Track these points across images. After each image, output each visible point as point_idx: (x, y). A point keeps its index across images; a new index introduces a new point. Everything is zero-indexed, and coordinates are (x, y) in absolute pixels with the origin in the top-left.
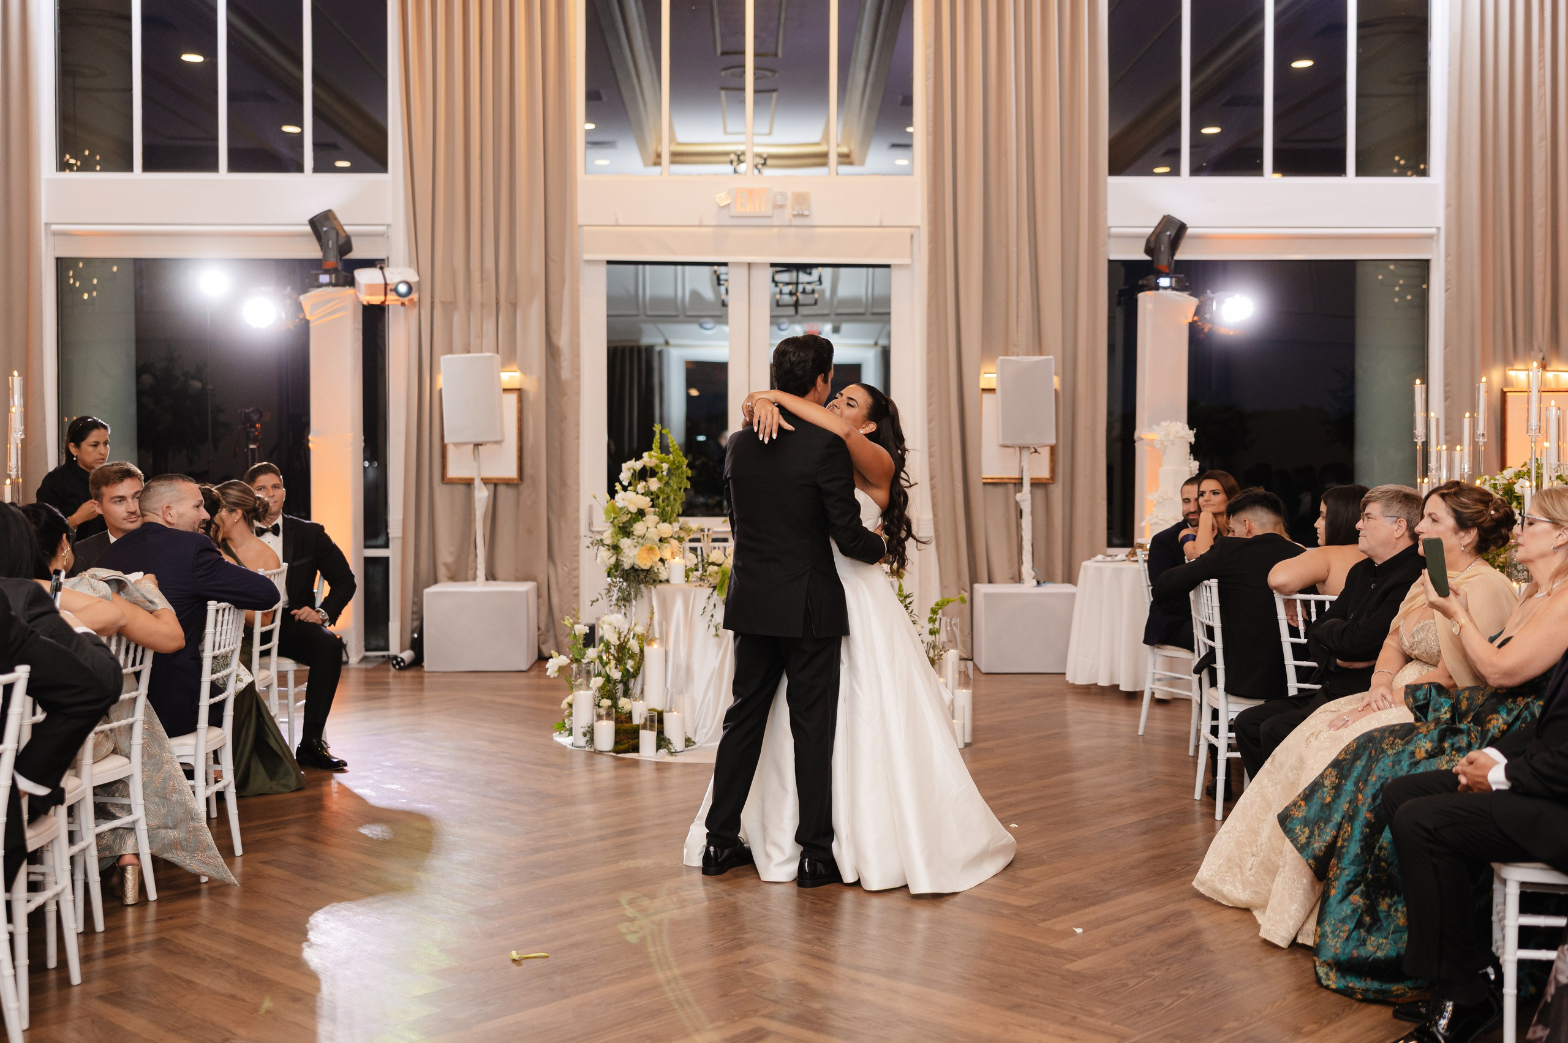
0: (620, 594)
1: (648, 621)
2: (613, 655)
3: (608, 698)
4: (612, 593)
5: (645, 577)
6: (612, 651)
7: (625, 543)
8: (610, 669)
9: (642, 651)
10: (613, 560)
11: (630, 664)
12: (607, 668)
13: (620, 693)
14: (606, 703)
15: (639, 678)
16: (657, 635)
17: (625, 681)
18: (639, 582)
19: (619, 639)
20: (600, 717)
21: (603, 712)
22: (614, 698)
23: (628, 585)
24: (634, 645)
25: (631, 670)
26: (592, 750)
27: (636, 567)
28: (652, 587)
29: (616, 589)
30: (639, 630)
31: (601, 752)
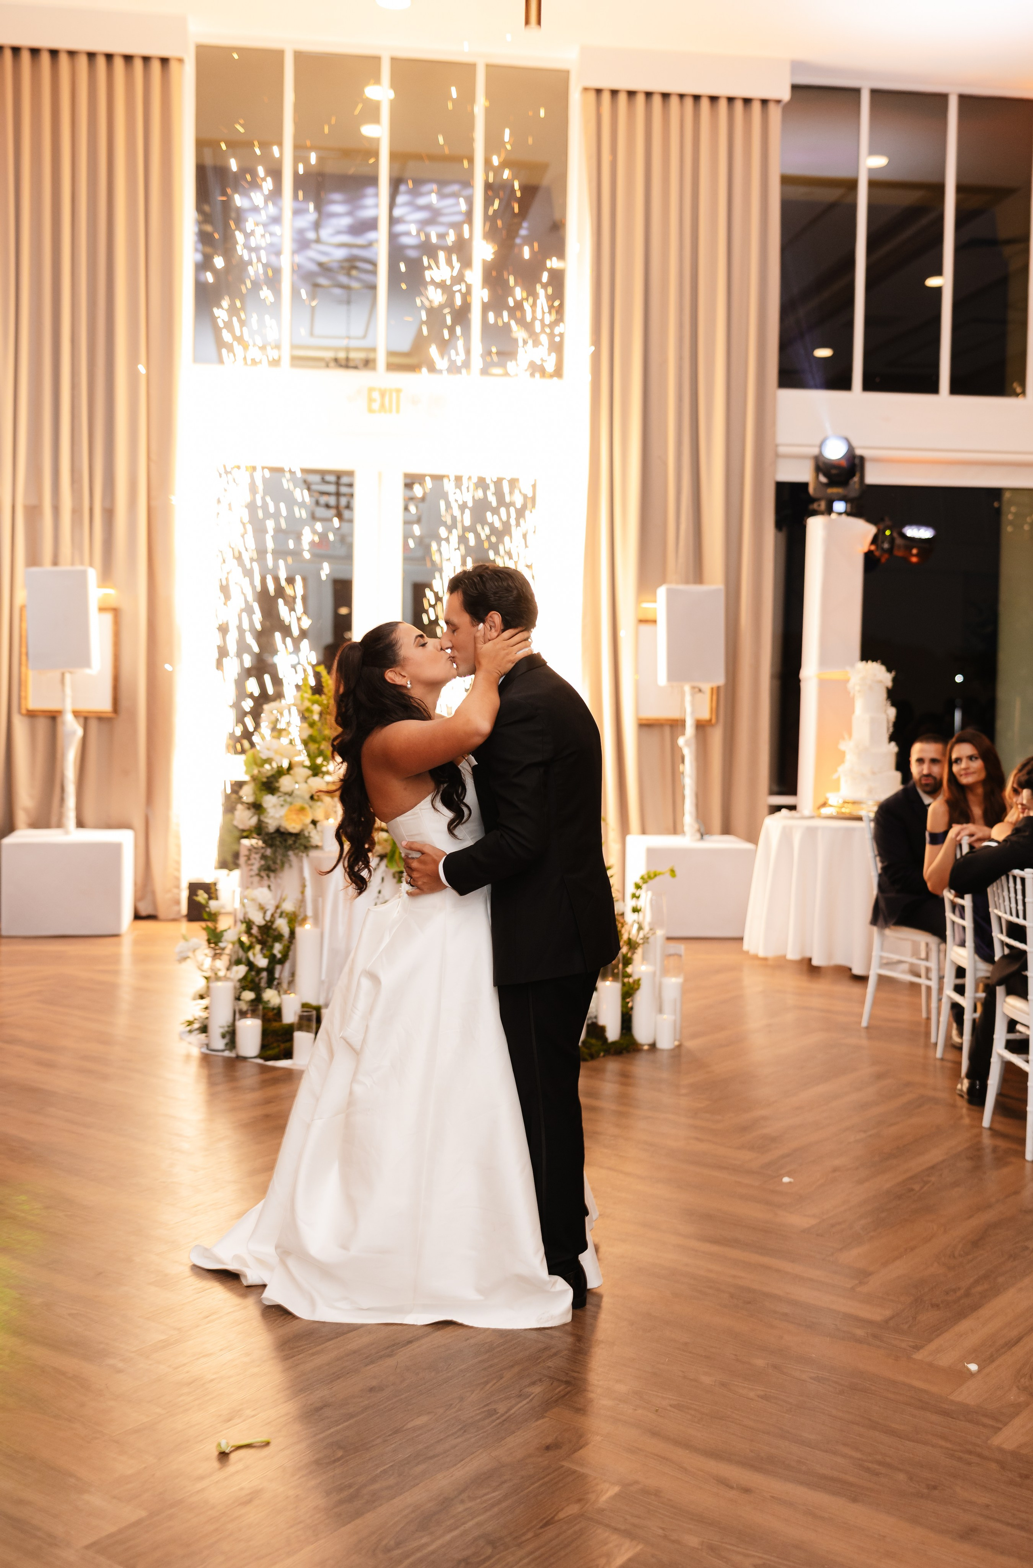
0: (263, 862)
1: (299, 896)
2: (256, 937)
3: (251, 990)
4: (252, 861)
5: (295, 842)
6: (255, 931)
7: (269, 801)
8: (254, 955)
9: (292, 933)
10: (254, 821)
11: (278, 948)
12: (250, 954)
13: (263, 984)
14: (249, 995)
15: (287, 965)
16: (309, 912)
17: (270, 970)
18: (290, 848)
19: (264, 918)
20: (243, 1014)
21: (244, 1007)
22: (259, 992)
23: (274, 852)
24: (282, 924)
25: (279, 956)
26: (232, 1055)
27: (282, 830)
28: (304, 855)
29: (258, 856)
30: (288, 906)
31: (245, 1059)
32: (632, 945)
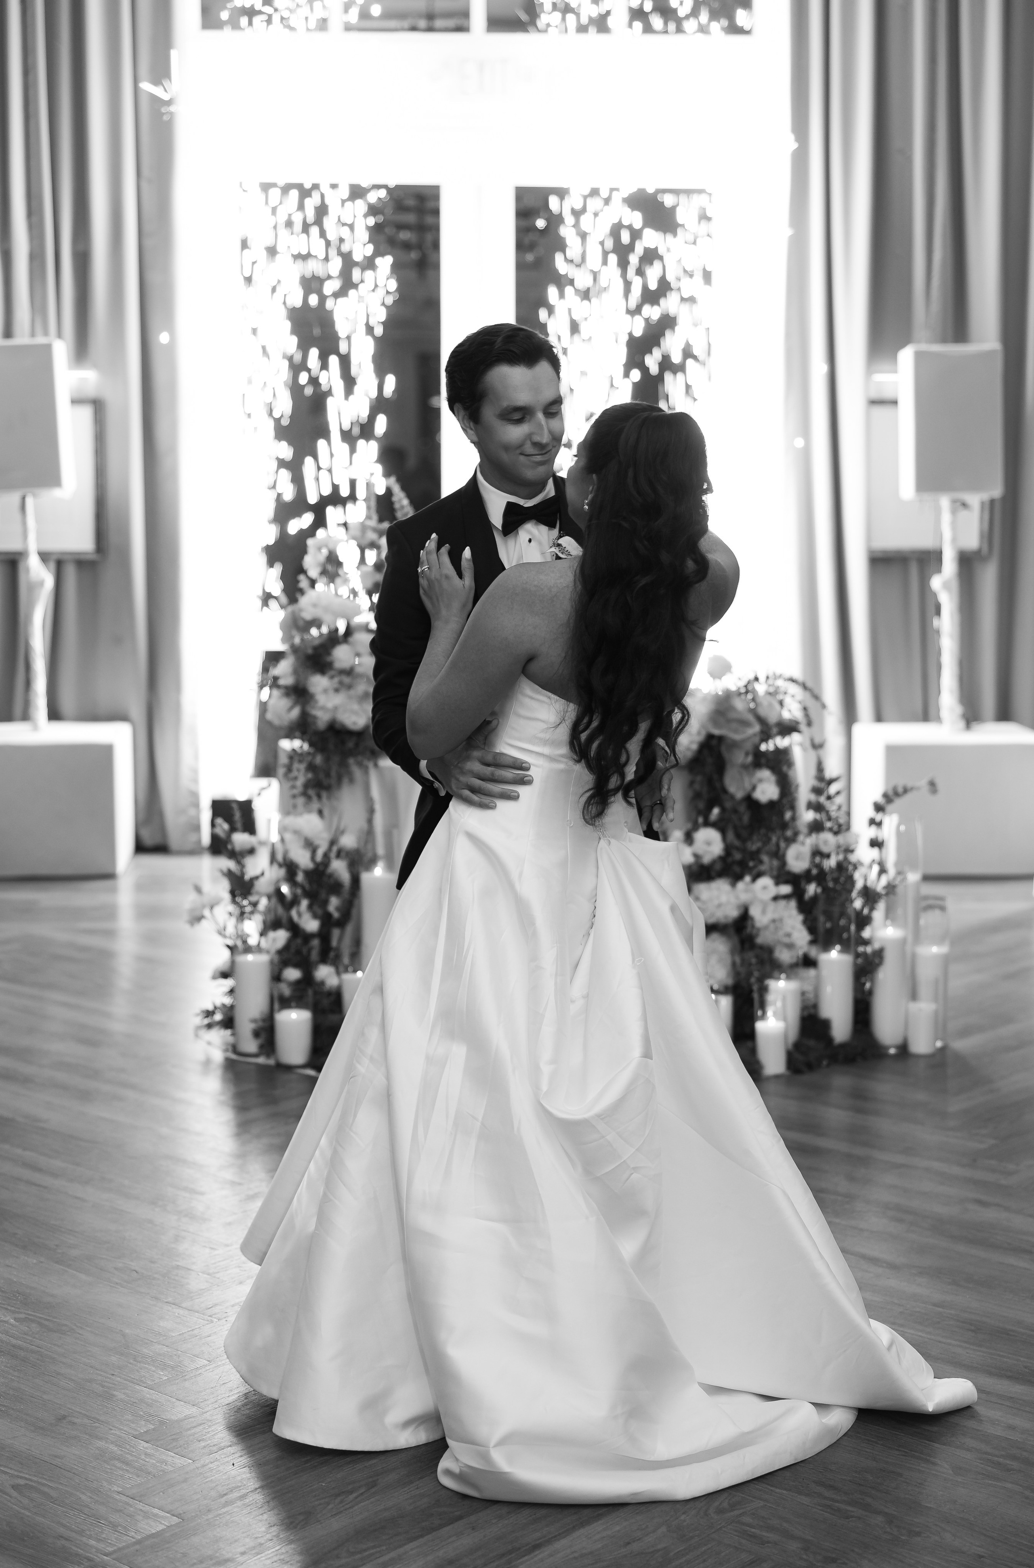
0: (310, 775)
1: (365, 826)
2: (303, 887)
3: (296, 966)
4: (295, 773)
5: (357, 745)
6: (300, 878)
7: (319, 683)
8: (300, 914)
9: (356, 881)
10: (296, 712)
11: (334, 903)
12: (294, 913)
13: (314, 955)
14: (293, 974)
15: (349, 929)
16: (381, 850)
17: (324, 935)
18: (351, 753)
19: (313, 858)
20: (286, 1003)
21: (286, 991)
22: (307, 969)
23: (327, 760)
24: (339, 868)
25: (336, 915)
26: (271, 1062)
27: (337, 726)
28: (371, 765)
29: (302, 767)
30: (348, 841)
31: (289, 1068)
32: (870, 896)
